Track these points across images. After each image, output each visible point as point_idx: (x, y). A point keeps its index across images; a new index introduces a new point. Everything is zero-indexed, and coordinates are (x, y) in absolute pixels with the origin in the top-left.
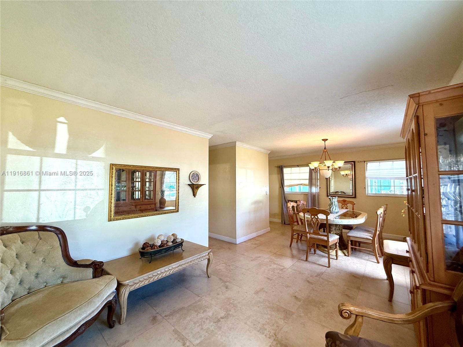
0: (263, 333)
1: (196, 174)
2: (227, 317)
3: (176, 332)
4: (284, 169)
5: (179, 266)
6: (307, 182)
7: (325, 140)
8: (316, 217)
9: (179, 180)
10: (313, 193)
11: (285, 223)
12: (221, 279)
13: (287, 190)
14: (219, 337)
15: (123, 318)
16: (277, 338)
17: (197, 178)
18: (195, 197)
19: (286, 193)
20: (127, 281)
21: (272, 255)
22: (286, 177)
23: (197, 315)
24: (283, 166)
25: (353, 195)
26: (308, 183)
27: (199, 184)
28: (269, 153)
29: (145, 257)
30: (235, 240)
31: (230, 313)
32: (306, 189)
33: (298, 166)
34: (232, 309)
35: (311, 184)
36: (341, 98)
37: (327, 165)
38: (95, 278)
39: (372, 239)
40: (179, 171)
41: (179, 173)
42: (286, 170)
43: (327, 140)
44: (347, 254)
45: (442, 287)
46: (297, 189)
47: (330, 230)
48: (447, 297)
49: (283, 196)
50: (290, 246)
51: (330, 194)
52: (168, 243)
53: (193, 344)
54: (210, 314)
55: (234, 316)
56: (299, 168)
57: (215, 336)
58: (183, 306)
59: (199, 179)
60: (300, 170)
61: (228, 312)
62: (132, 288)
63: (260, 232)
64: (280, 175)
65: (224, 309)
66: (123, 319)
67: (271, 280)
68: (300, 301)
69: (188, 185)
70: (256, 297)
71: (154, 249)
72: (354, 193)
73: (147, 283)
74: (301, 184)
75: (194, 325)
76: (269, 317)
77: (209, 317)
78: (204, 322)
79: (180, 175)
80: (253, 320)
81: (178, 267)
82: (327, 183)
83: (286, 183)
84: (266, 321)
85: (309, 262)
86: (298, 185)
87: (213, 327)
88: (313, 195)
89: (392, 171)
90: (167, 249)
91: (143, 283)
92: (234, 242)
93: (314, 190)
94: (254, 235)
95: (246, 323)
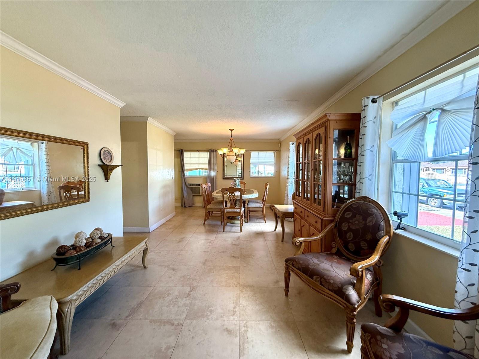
0: (230, 286)
1: (107, 151)
2: (193, 289)
3: (153, 322)
4: (184, 153)
5: (122, 262)
6: (207, 166)
7: (231, 130)
8: (233, 194)
9: (88, 158)
10: (212, 176)
11: (185, 207)
12: (161, 266)
13: (187, 174)
14: (200, 304)
15: (68, 345)
16: (241, 284)
17: (109, 157)
18: (108, 181)
19: (186, 177)
20: (70, 297)
21: (194, 234)
22: (186, 161)
23: (164, 300)
24: (183, 150)
25: (241, 177)
26: (207, 168)
27: (112, 164)
28: (175, 135)
29: (69, 263)
30: (148, 228)
31: (194, 285)
32: (205, 173)
33: (198, 151)
34: (193, 282)
35: (210, 169)
36: (269, 101)
37: (235, 152)
38: (3, 312)
39: (262, 207)
40: (88, 146)
41: (88, 149)
42: (186, 155)
43: (233, 130)
44: (246, 221)
45: (330, 217)
46: (196, 173)
47: (236, 205)
48: (331, 221)
49: (183, 180)
50: (204, 224)
51: (225, 177)
52: (94, 240)
53: (181, 320)
54: (176, 293)
55: (199, 286)
56: (198, 153)
57: (196, 305)
58: (140, 301)
59: (111, 158)
60: (199, 155)
61: (192, 286)
62: (78, 303)
63: (169, 217)
64: (180, 159)
65: (186, 286)
66: (68, 347)
67: (208, 252)
68: (238, 258)
69: (99, 165)
70: (205, 267)
71: (81, 250)
72: (242, 176)
73: (93, 291)
74: (201, 169)
75: (168, 308)
76: (226, 275)
77: (177, 296)
78: (176, 301)
79: (89, 151)
80: (216, 282)
81: (122, 264)
82: (223, 168)
83: (186, 167)
84: (226, 278)
85: (226, 232)
86: (197, 169)
87: (188, 301)
88: (211, 178)
89: (265, 159)
90: (97, 248)
91: (89, 292)
92: (147, 231)
93: (213, 174)
94: (163, 221)
95: (213, 286)
